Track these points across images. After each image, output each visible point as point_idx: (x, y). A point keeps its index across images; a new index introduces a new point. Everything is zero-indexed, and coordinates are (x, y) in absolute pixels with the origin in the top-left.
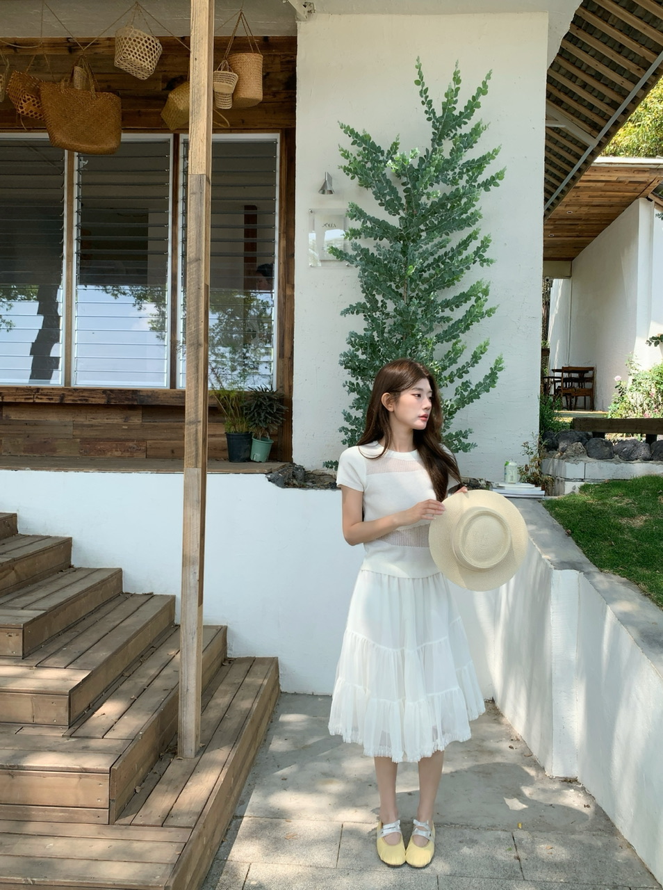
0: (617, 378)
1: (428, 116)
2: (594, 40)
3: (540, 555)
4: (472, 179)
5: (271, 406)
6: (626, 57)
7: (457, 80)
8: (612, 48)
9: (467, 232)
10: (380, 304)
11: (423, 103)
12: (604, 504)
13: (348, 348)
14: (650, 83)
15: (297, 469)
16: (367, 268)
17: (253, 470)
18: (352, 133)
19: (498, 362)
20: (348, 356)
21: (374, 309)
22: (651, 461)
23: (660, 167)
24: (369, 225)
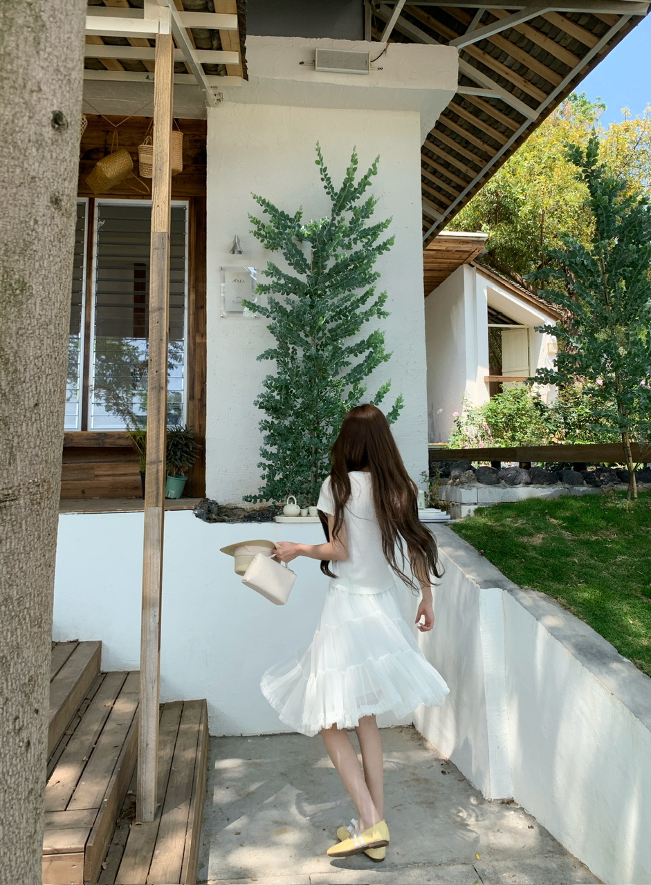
0: (455, 414)
1: (327, 190)
2: (445, 136)
3: (463, 576)
4: (369, 244)
5: (186, 445)
6: (471, 151)
7: (355, 161)
8: (459, 144)
9: (367, 287)
10: (290, 351)
11: (322, 180)
12: (503, 525)
13: (265, 390)
14: (490, 172)
15: (212, 504)
16: (283, 319)
17: (180, 506)
18: (264, 202)
19: (399, 400)
20: (265, 397)
21: (287, 355)
22: (531, 485)
23: (481, 239)
24: (282, 281)
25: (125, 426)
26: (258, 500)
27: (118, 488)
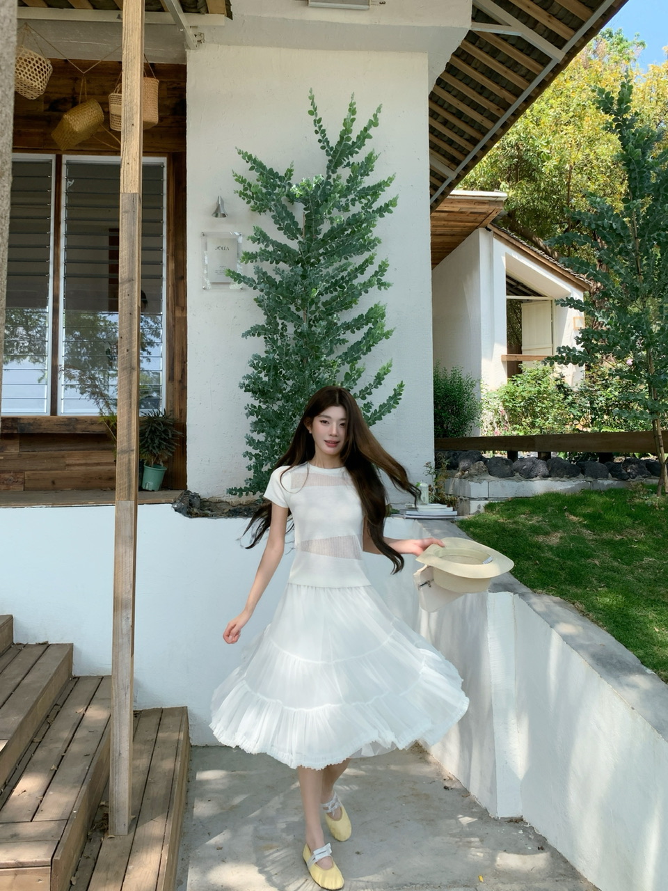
1: (322, 144)
2: (458, 81)
4: (369, 205)
5: (165, 432)
6: (487, 98)
7: (352, 111)
8: (474, 89)
9: (366, 255)
10: (280, 327)
11: (316, 132)
12: (515, 523)
13: (251, 371)
14: (509, 122)
15: (193, 497)
16: (271, 291)
17: (158, 500)
18: (249, 158)
20: (251, 379)
21: (275, 331)
22: (549, 478)
23: (499, 199)
24: (271, 249)
25: (98, 410)
26: (244, 493)
27: (91, 478)
